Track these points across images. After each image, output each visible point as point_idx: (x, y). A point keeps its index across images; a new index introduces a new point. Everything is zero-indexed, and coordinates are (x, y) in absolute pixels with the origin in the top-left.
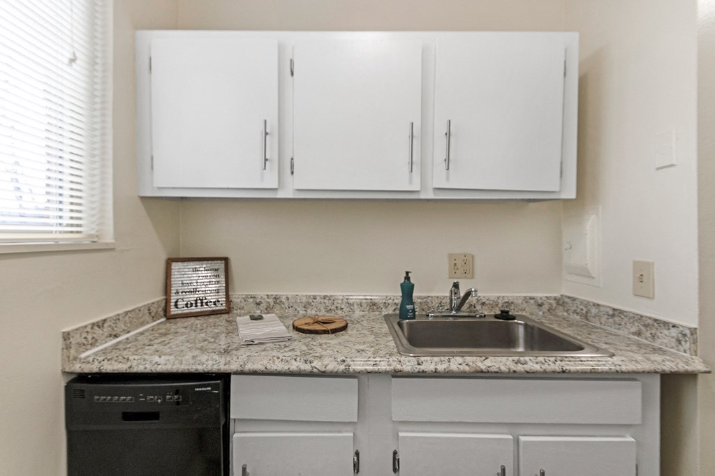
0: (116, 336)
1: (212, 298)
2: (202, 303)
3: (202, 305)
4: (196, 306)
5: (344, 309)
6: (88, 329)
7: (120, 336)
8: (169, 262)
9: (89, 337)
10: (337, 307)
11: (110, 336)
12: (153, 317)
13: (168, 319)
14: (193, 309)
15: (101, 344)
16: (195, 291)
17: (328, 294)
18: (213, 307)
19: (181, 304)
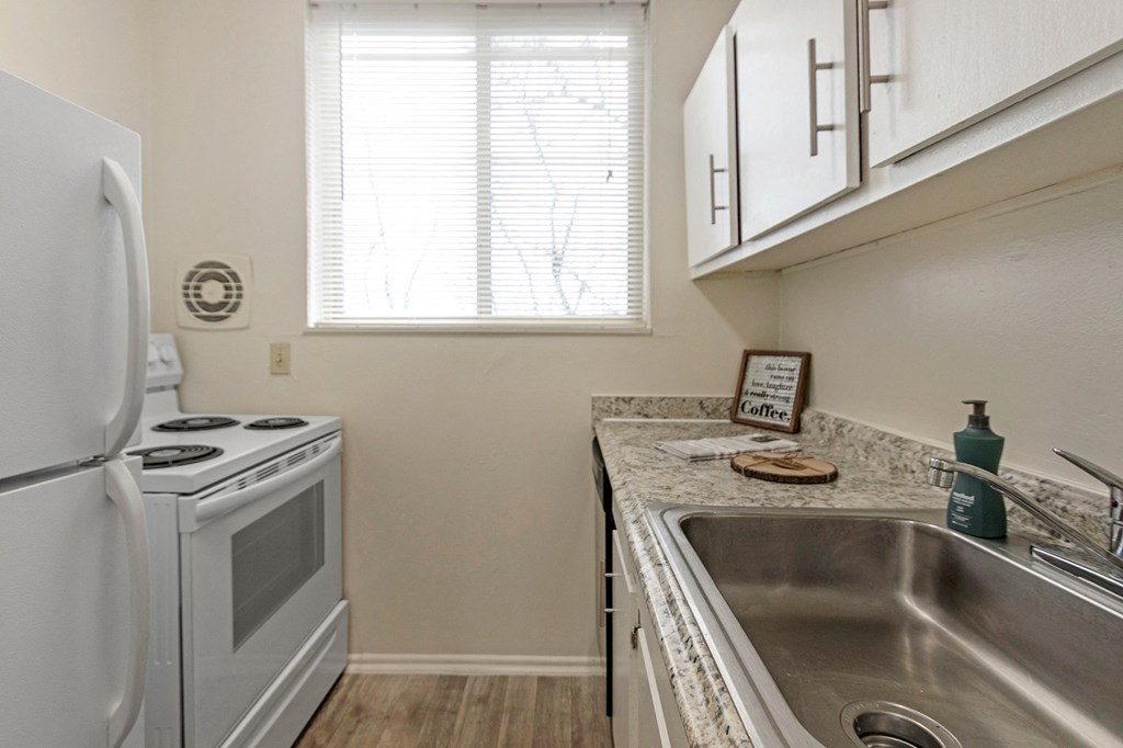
0: (646, 416)
1: (779, 406)
2: (767, 412)
3: (767, 415)
4: (761, 414)
5: (916, 474)
6: (613, 400)
7: (652, 417)
8: (747, 355)
9: (614, 407)
10: (906, 466)
11: (639, 413)
12: (708, 414)
13: (735, 422)
14: (757, 418)
15: (626, 417)
16: (763, 395)
17: (905, 435)
18: (777, 421)
19: (748, 408)
